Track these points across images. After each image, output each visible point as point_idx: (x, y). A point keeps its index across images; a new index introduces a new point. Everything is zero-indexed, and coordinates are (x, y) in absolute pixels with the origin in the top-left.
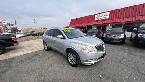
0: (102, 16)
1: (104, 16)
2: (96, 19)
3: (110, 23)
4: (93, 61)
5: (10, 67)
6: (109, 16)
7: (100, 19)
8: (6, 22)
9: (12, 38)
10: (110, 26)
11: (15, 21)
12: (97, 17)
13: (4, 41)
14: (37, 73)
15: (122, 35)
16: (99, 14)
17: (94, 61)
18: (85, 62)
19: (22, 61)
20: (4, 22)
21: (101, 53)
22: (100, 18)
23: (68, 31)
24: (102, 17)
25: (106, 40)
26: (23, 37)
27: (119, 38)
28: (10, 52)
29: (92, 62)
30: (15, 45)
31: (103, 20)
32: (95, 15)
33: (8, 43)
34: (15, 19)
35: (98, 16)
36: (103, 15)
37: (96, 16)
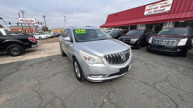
0: (157, 8)
1: (162, 7)
2: (146, 13)
3: (170, 20)
4: (100, 77)
5: (18, 70)
6: (170, 6)
7: (153, 12)
8: (34, 20)
9: (29, 38)
10: (169, 24)
11: (45, 18)
12: (148, 10)
13: (21, 42)
14: (37, 81)
15: (181, 40)
16: (153, 3)
17: (102, 77)
18: (89, 78)
19: (32, 66)
20: (33, 19)
21: (117, 67)
22: (153, 10)
23: (81, 32)
24: (157, 10)
25: (151, 47)
26: (50, 38)
27: (174, 45)
28: (28, 54)
29: (100, 79)
30: (32, 46)
31: (159, 14)
32: (145, 6)
33: (25, 43)
34: (44, 16)
35: (150, 8)
36: (158, 5)
37: (147, 8)
